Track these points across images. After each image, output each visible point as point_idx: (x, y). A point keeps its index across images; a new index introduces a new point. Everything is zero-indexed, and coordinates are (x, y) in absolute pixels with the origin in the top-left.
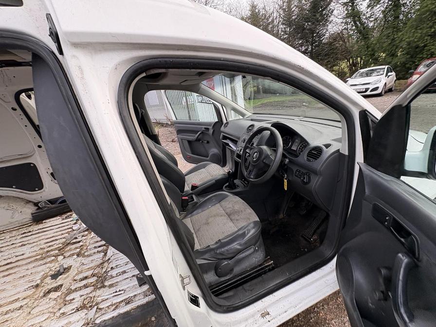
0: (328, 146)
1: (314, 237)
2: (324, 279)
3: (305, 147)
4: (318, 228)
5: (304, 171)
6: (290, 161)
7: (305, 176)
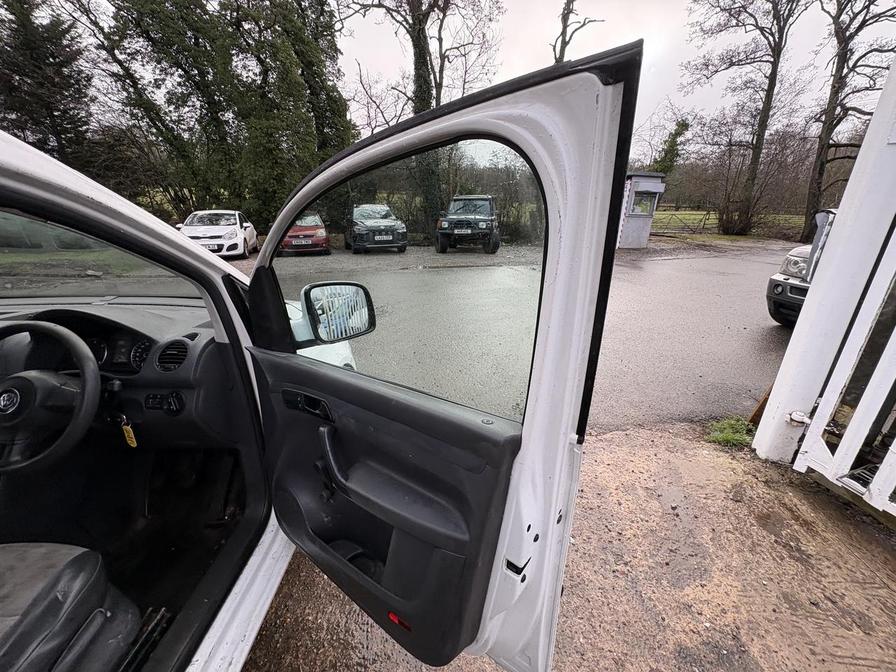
0: (193, 337)
1: (228, 512)
2: (270, 555)
3: (147, 350)
4: (229, 492)
5: (165, 392)
6: (124, 384)
7: (171, 400)
